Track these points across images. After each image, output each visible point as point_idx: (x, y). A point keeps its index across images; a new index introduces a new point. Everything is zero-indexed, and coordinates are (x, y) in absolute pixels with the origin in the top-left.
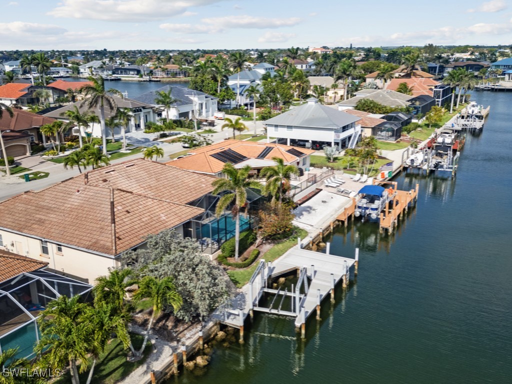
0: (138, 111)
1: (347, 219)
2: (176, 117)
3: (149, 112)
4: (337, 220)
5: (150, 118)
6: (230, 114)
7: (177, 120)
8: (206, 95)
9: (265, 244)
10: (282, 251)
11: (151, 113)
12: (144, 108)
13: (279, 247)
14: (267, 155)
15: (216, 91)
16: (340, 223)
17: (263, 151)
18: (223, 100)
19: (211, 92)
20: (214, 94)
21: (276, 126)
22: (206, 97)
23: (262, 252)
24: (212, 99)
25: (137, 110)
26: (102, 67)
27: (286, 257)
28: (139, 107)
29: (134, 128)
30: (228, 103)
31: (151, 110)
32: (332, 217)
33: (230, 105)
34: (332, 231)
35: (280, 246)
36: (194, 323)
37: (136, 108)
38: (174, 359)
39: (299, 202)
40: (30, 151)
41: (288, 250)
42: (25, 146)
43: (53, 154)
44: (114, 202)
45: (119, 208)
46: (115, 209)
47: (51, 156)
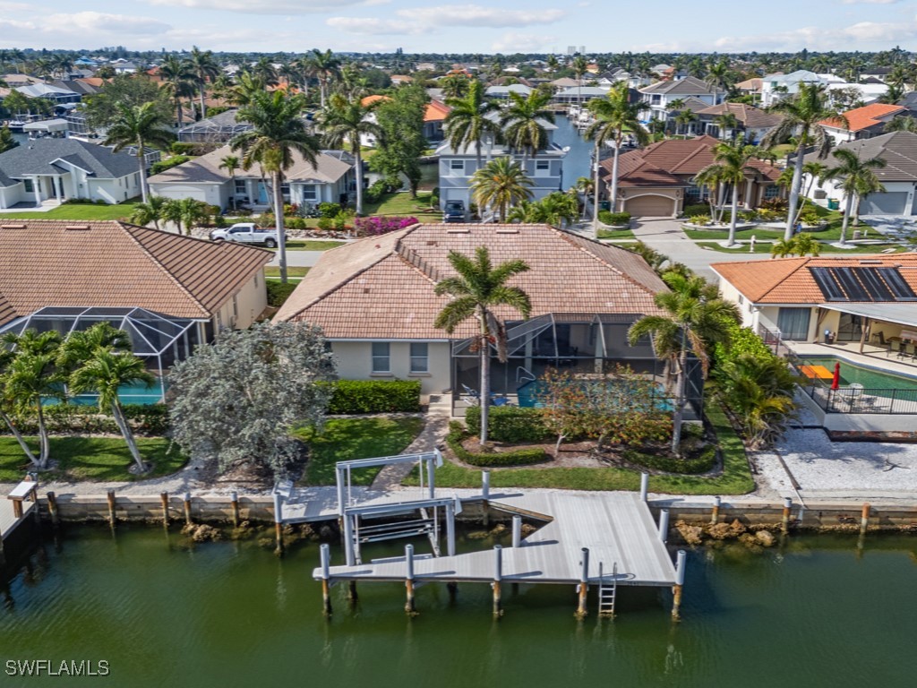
9: (591, 455)
13: (608, 475)
23: (557, 464)
27: (583, 496)
38: (162, 501)
39: (900, 435)
40: (678, 210)
41: (618, 490)
42: (673, 201)
43: (702, 222)
44: (366, 270)
45: (361, 280)
46: (353, 281)
47: (698, 226)
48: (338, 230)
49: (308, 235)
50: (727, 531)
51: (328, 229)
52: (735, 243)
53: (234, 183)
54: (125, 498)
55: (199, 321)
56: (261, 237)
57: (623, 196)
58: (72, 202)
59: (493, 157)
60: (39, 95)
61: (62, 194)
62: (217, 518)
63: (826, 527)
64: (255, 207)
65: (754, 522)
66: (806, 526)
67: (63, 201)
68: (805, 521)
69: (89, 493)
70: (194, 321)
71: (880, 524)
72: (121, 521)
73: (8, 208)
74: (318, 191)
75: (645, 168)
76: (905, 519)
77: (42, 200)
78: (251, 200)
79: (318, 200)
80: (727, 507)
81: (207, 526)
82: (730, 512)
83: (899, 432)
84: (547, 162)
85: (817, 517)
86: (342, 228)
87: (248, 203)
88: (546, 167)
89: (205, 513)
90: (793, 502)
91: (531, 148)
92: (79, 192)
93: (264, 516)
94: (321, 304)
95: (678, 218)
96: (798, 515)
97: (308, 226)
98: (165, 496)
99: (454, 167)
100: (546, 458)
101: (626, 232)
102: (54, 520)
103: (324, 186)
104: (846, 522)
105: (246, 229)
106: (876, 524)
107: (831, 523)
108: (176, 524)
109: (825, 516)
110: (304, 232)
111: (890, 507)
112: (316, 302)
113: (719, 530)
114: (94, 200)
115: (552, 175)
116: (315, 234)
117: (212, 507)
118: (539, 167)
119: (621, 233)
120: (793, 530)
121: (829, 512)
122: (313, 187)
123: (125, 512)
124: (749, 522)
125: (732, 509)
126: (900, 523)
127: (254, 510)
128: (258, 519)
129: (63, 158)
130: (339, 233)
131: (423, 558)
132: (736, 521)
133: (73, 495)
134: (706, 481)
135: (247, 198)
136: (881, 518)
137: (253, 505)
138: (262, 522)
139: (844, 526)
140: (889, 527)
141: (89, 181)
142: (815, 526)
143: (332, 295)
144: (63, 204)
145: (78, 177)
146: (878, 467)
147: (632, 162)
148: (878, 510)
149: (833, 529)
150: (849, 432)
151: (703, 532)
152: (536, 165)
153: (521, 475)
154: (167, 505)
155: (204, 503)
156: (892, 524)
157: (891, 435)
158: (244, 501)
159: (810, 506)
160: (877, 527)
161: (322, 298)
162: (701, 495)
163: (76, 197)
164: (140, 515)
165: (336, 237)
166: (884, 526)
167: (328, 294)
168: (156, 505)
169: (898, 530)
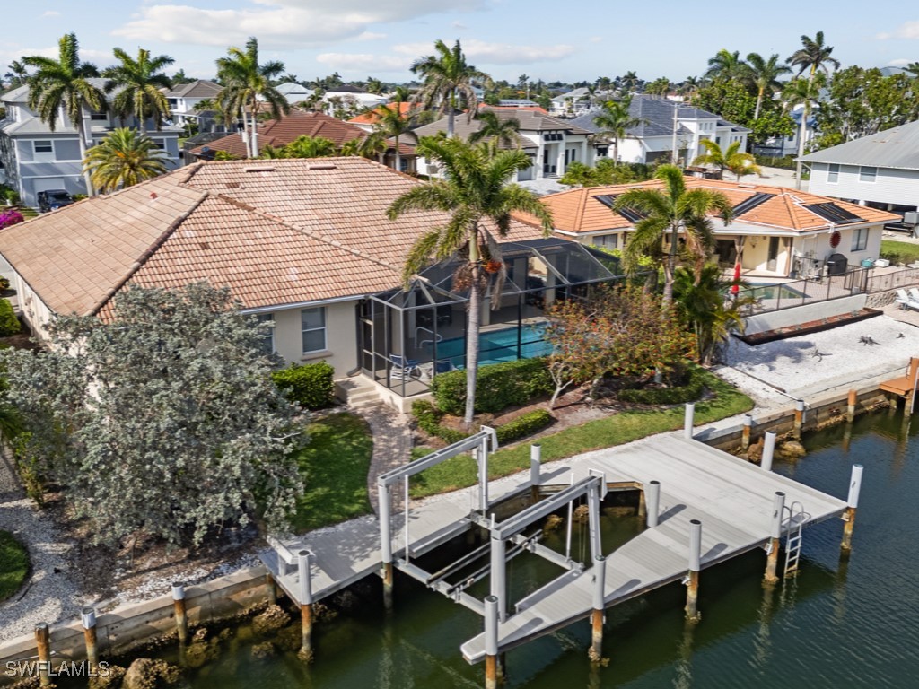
0: (554, 139)
1: (913, 394)
2: (641, 159)
3: (580, 143)
4: (881, 392)
5: (580, 156)
6: (773, 166)
7: (639, 164)
8: (720, 119)
9: (588, 404)
10: (627, 433)
11: (585, 146)
12: (568, 133)
13: (626, 421)
14: (747, 211)
15: (750, 114)
16: (894, 403)
17: (744, 202)
18: (765, 136)
19: (737, 118)
20: (743, 122)
21: (834, 168)
22: (719, 125)
23: (563, 424)
24: (733, 130)
25: (553, 135)
26: (587, 98)
27: (627, 451)
28: (557, 130)
29: (540, 172)
30: (778, 145)
31: (585, 141)
32: (866, 381)
33: (782, 149)
34: (850, 419)
35: (634, 420)
36: (197, 558)
37: (550, 131)
38: (38, 644)
39: (787, 330)
41: (650, 435)
44: (186, 219)
45: (188, 232)
46: (175, 235)
62: (143, 642)
63: (821, 425)
80: (754, 424)
81: (144, 661)
85: (815, 416)
89: (117, 641)
90: (807, 404)
93: (228, 610)
94: (144, 270)
100: (548, 420)
104: (834, 414)
107: (825, 419)
109: (820, 413)
112: (137, 269)
117: (132, 624)
121: (824, 408)
125: (757, 426)
127: (209, 606)
128: (216, 619)
137: (207, 598)
138: (224, 624)
139: (833, 420)
142: (814, 426)
143: (154, 257)
146: (794, 362)
149: (826, 425)
154: (48, 650)
158: (192, 595)
159: (812, 404)
161: (143, 262)
162: (720, 419)
167: (149, 255)
168: (28, 654)
169: (869, 412)
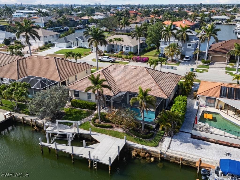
40: (228, 61)
42: (226, 58)
43: (232, 65)
47: (230, 66)
48: (129, 59)
49: (122, 60)
50: (144, 155)
51: (127, 59)
52: (238, 73)
53: (112, 45)
54: (25, 119)
55: (58, 82)
56: (109, 60)
57: (211, 56)
58: (80, 47)
59: (175, 42)
60: (98, 18)
61: (77, 45)
63: (172, 161)
64: (116, 51)
65: (153, 155)
66: (166, 159)
67: (78, 47)
68: (166, 158)
69: (20, 116)
70: (57, 82)
71: (187, 163)
72: (25, 123)
73: (67, 48)
74: (129, 49)
75: (220, 48)
76: (194, 164)
77: (73, 46)
78: (115, 50)
79: (129, 51)
80: (146, 149)
81: (37, 128)
82: (147, 151)
83: (214, 139)
84: (191, 44)
85: (169, 158)
86: (130, 59)
87: (114, 50)
88: (190, 46)
89: (39, 125)
91: (183, 40)
92: (81, 45)
95: (227, 63)
96: (164, 156)
97: (123, 58)
98: (31, 120)
99: (165, 44)
100: (111, 127)
101: (207, 66)
102: (14, 120)
103: (131, 47)
104: (177, 161)
105: (106, 58)
106: (186, 163)
107: (174, 160)
108: (33, 126)
109: (172, 158)
110: (121, 59)
111: (189, 160)
113: (142, 154)
114: (84, 47)
115: (192, 48)
116: (124, 60)
118: (188, 45)
119: (206, 66)
120: (162, 159)
121: (173, 157)
122: (128, 47)
123: (26, 122)
124: (152, 154)
125: (147, 150)
126: (192, 165)
129: (78, 37)
130: (129, 60)
131: (63, 145)
132: (148, 153)
133: (17, 116)
134: (145, 142)
135: (114, 49)
136: (187, 162)
139: (177, 162)
140: (189, 165)
141: (83, 43)
142: (169, 160)
144: (77, 48)
145: (81, 42)
147: (218, 45)
148: (186, 159)
149: (174, 162)
150: (198, 136)
151: (137, 154)
152: (187, 45)
153: (103, 130)
154: (32, 122)
155: (38, 123)
156: (190, 164)
157: (210, 140)
159: (167, 154)
160: (186, 164)
163: (80, 46)
164: (28, 123)
165: (128, 61)
166: (188, 164)
169: (192, 167)
